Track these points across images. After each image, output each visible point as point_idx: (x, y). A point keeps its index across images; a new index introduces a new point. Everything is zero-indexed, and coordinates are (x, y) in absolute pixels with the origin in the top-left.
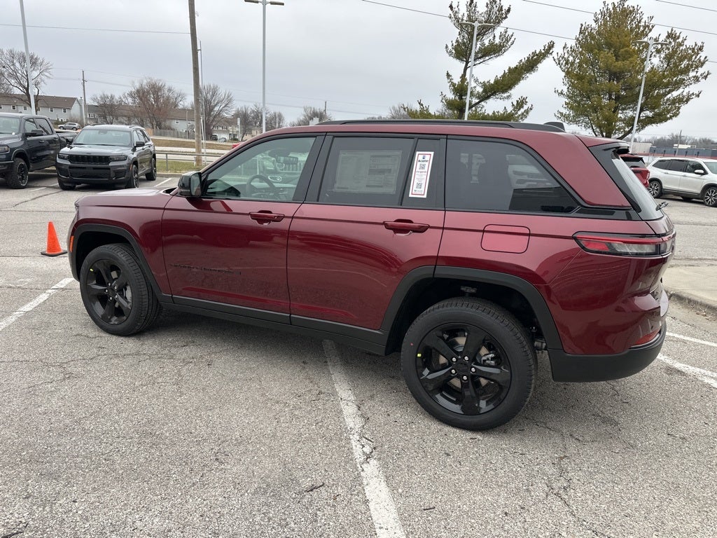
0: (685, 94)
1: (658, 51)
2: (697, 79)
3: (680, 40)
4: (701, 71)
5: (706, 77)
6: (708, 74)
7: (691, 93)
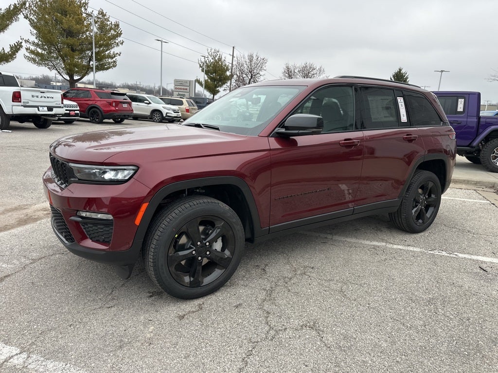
0: (112, 53)
1: (96, 23)
2: (118, 45)
3: (106, 17)
4: (119, 39)
5: (122, 44)
6: (123, 42)
7: (115, 52)
